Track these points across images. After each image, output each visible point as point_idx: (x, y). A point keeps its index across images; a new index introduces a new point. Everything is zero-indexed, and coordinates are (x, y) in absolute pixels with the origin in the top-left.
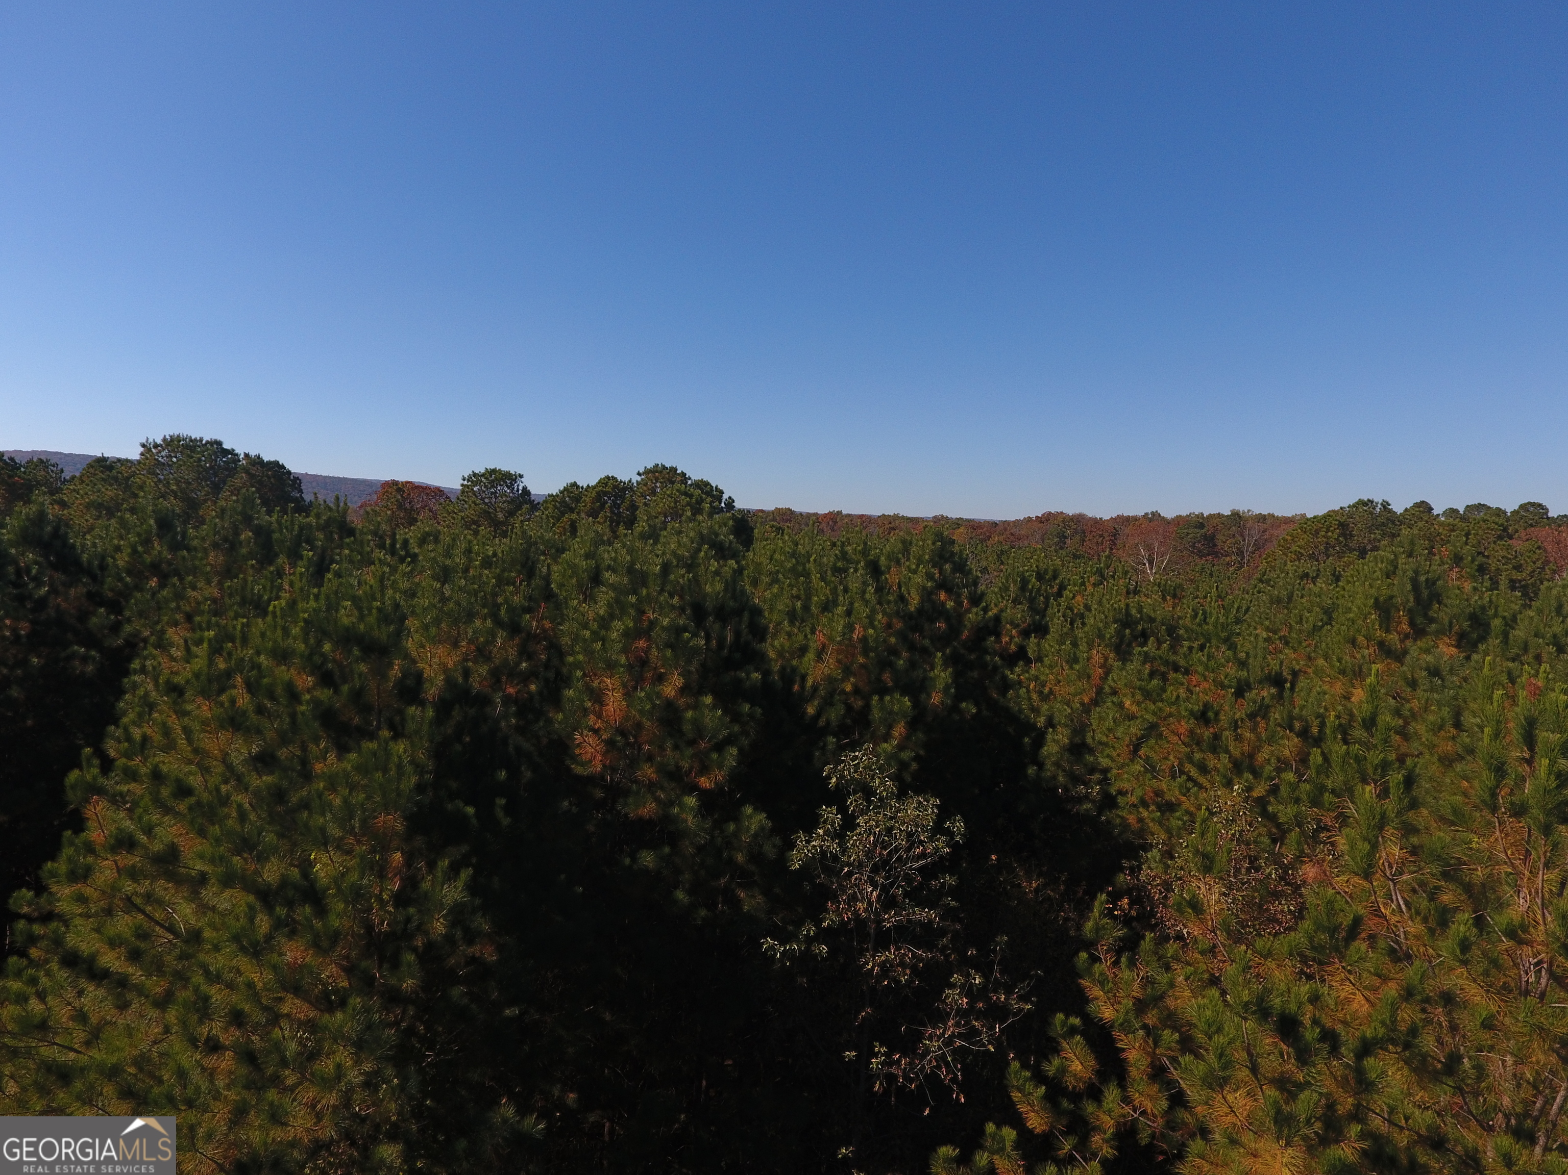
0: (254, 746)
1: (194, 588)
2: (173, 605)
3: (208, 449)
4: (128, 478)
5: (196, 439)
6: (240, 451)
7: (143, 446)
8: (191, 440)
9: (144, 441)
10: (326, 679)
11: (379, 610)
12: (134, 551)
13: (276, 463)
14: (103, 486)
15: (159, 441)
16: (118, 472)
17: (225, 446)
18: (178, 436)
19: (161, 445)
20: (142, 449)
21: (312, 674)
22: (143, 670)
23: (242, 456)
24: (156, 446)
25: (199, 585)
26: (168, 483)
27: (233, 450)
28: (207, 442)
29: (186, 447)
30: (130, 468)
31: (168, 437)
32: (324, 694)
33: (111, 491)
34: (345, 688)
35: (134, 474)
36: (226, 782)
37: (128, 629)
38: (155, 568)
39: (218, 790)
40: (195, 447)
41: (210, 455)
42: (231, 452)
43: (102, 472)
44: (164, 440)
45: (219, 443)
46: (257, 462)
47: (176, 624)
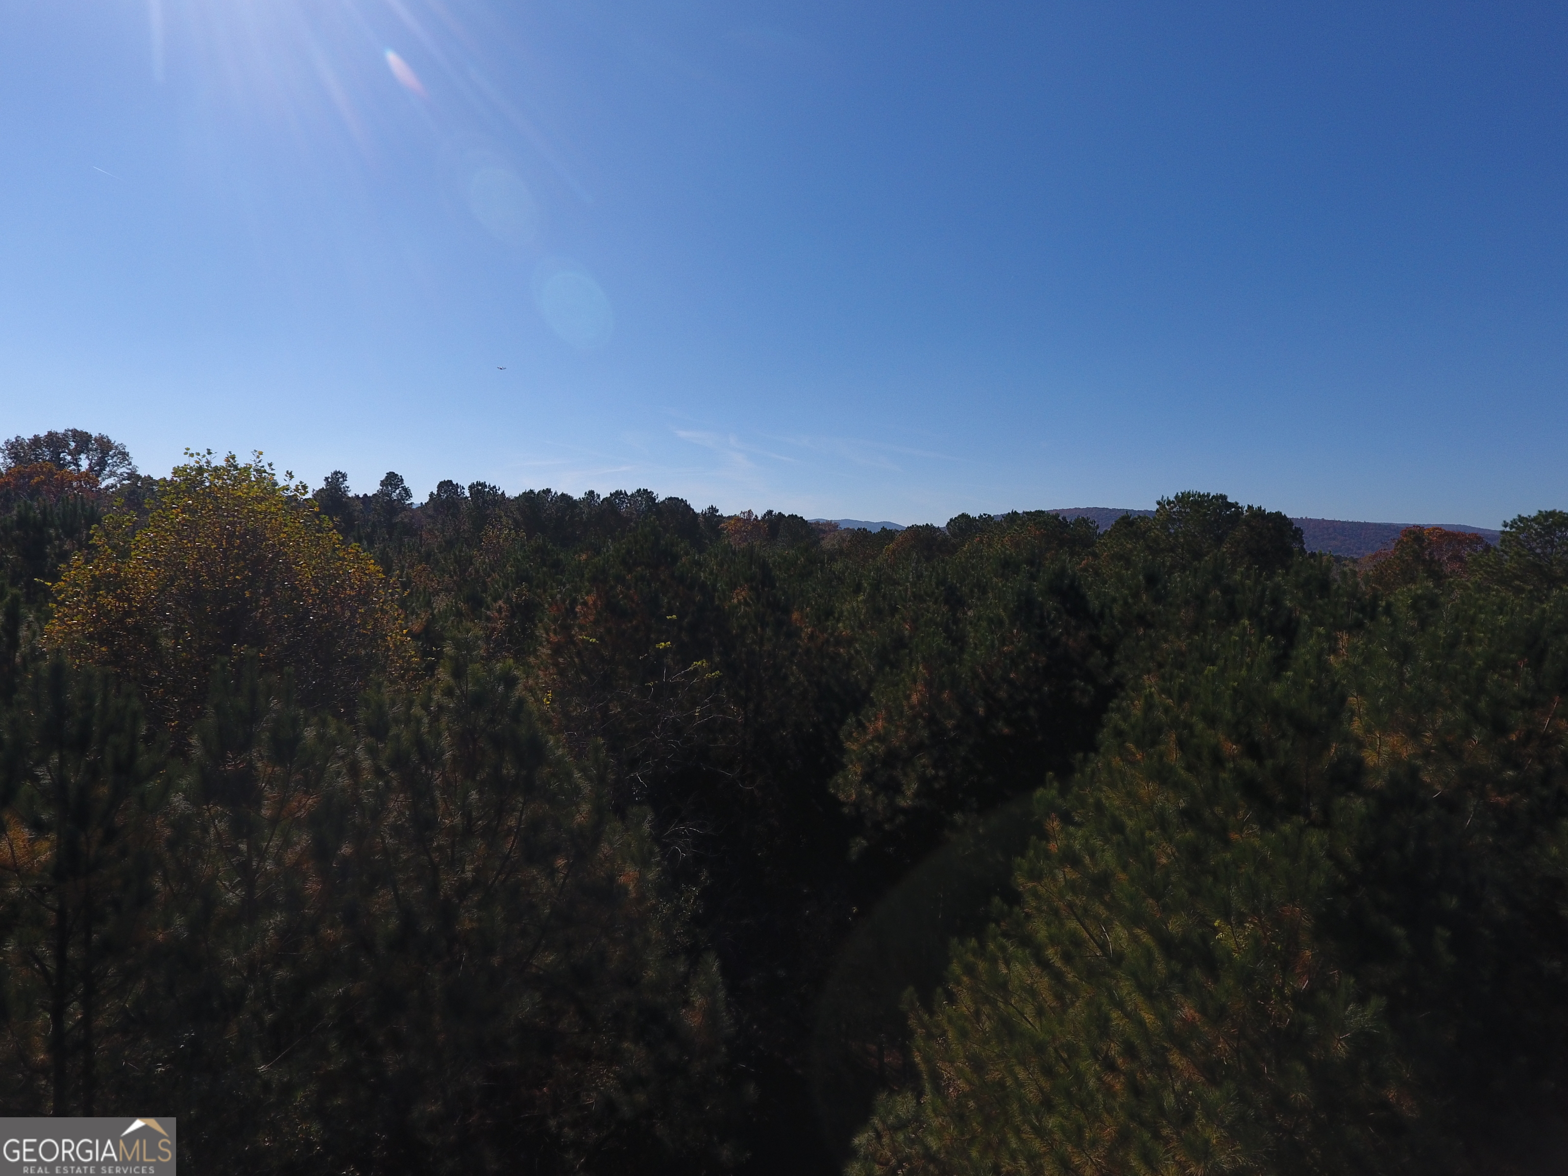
0: (1181, 801)
1: (1166, 641)
2: (1148, 654)
3: (1213, 504)
4: (1145, 532)
5: (1204, 495)
6: (1244, 503)
7: (1159, 503)
8: (1199, 496)
9: (1160, 499)
10: (1253, 750)
11: (1312, 688)
12: (1126, 603)
13: (1278, 514)
14: (1125, 540)
15: (1172, 499)
16: (1137, 528)
17: (1229, 500)
18: (1189, 493)
19: (1173, 502)
20: (1158, 506)
21: (1236, 742)
22: (1119, 709)
23: (1246, 508)
24: (1169, 503)
25: (1170, 638)
26: (1177, 536)
27: (1237, 503)
28: (1213, 497)
29: (1195, 502)
30: (1147, 523)
31: (1180, 494)
32: (1248, 764)
33: (1131, 544)
34: (1269, 763)
35: (1150, 529)
36: (1151, 829)
37: (1117, 670)
38: (1141, 619)
39: (1143, 834)
40: (1202, 502)
41: (1215, 509)
42: (1235, 505)
43: (1126, 528)
44: (1177, 497)
45: (1224, 497)
46: (1258, 514)
47: (1149, 672)
